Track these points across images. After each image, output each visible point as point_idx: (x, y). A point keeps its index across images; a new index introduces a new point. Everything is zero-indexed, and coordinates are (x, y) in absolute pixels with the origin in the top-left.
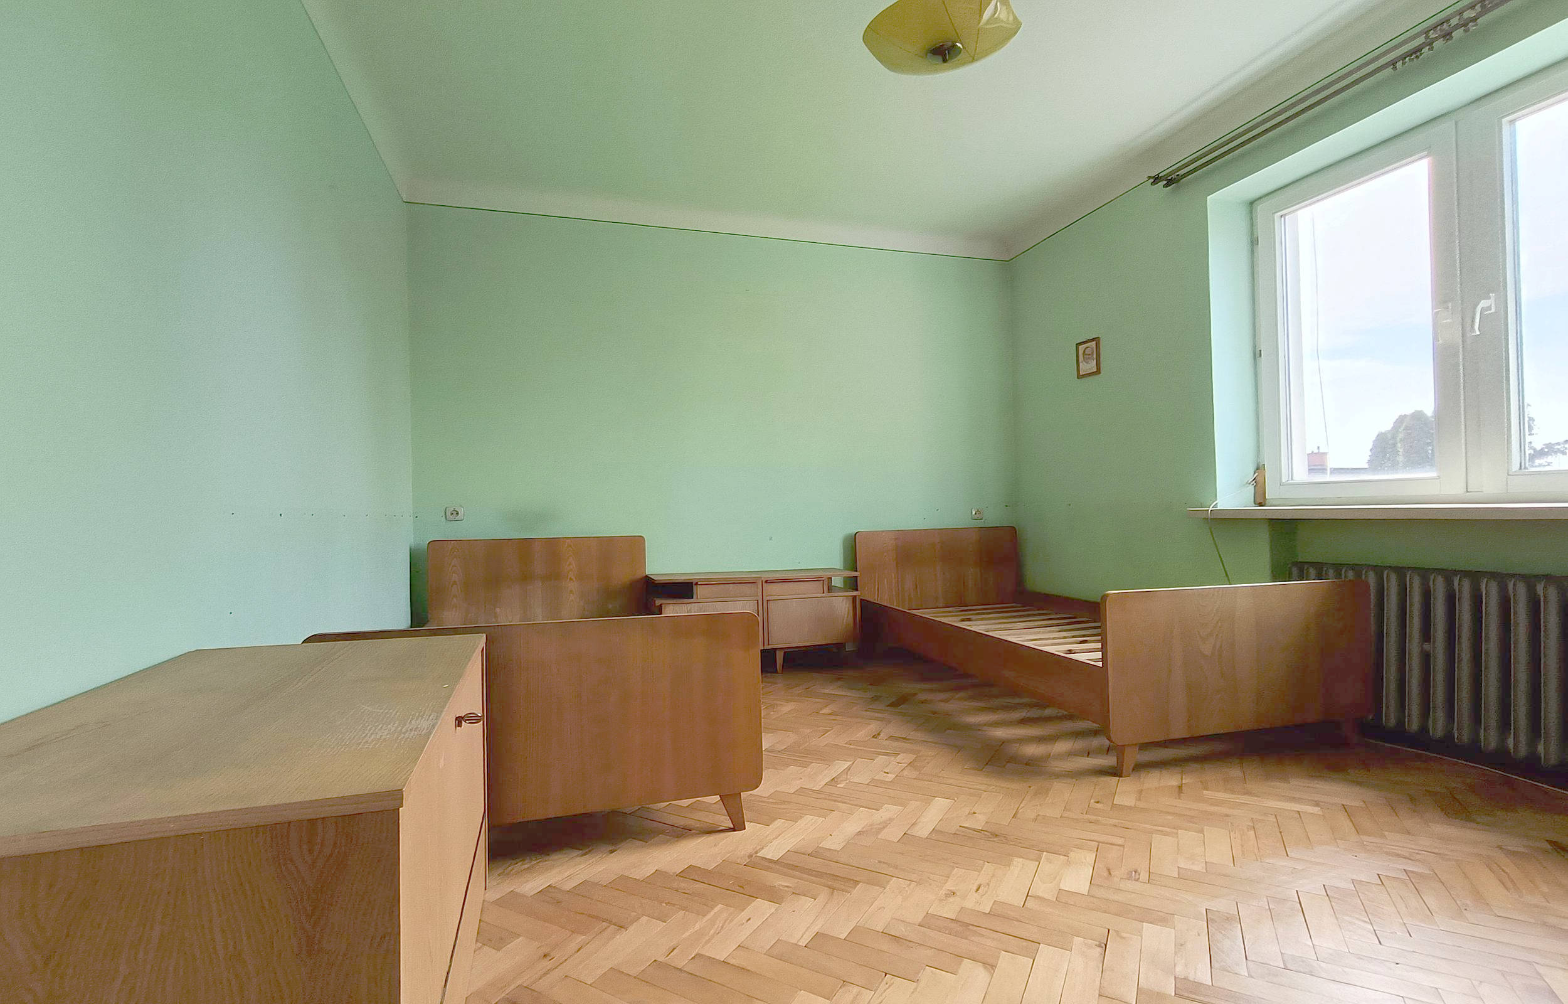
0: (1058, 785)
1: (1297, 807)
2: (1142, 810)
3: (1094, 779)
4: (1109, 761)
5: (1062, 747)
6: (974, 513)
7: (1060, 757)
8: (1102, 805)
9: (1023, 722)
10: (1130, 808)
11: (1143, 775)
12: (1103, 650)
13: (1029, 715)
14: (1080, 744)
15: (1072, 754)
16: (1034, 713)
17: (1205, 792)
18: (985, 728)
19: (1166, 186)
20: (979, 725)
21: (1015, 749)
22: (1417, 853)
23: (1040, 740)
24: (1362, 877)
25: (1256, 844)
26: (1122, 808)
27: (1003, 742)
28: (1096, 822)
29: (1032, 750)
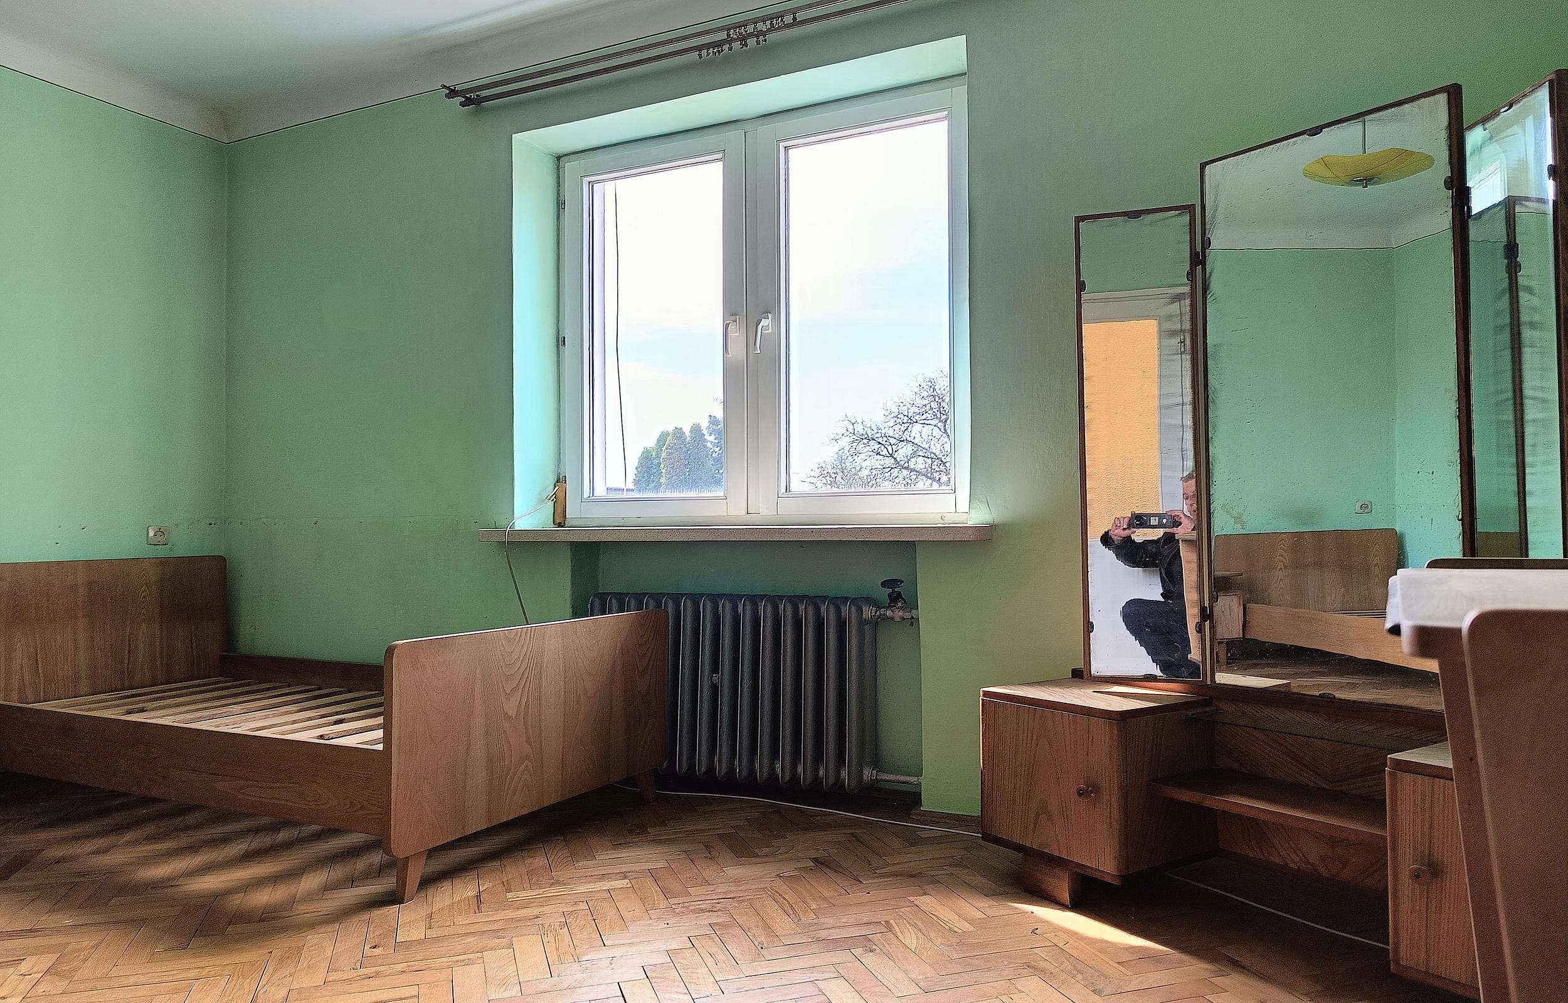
0: (312, 938)
1: (607, 885)
2: (437, 939)
3: (365, 916)
4: (385, 884)
5: (312, 881)
6: (151, 534)
7: (311, 897)
8: (381, 949)
9: (247, 857)
10: (419, 942)
11: (430, 891)
12: (387, 727)
13: (254, 846)
14: (339, 871)
15: (327, 888)
16: (265, 840)
17: (509, 895)
18: (181, 881)
19: (463, 104)
20: (169, 879)
21: (237, 901)
22: (718, 903)
23: (277, 879)
24: (674, 946)
25: (571, 943)
26: (408, 945)
27: (217, 896)
28: (377, 974)
29: (263, 898)
